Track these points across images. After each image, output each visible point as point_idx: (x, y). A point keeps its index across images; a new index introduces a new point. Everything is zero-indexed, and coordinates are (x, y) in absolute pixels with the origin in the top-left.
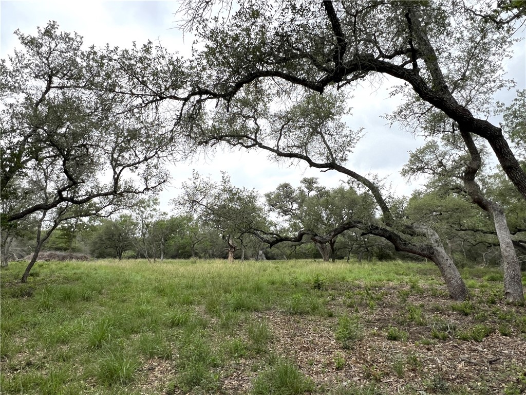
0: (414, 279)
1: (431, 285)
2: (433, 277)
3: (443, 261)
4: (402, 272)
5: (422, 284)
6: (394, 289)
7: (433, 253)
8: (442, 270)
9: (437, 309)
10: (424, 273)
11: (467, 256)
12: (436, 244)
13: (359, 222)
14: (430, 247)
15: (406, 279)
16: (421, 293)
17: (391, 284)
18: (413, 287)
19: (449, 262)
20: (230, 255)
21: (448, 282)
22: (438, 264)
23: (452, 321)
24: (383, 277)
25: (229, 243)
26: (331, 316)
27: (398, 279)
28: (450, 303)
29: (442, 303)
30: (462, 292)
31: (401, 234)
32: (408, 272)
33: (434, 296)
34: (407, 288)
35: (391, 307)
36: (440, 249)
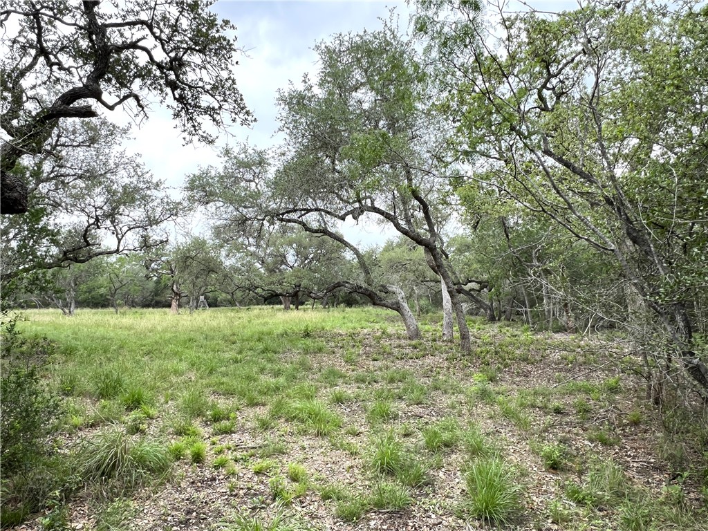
0: (384, 326)
1: (397, 330)
2: (400, 324)
3: (406, 313)
4: (372, 320)
5: (391, 330)
6: (369, 335)
7: (399, 307)
8: (405, 320)
9: (400, 346)
10: (391, 320)
11: (432, 300)
12: (402, 301)
13: (347, 283)
14: (398, 303)
15: (377, 326)
16: (390, 337)
17: (365, 331)
18: (383, 333)
19: (410, 313)
20: (174, 304)
21: (408, 328)
22: (402, 314)
23: (407, 351)
24: (357, 325)
25: (172, 289)
26: (334, 353)
27: (370, 327)
28: (408, 342)
29: (403, 342)
30: (416, 334)
31: (378, 293)
32: (378, 320)
33: (399, 338)
34: (379, 334)
35: (370, 346)
36: (404, 304)
